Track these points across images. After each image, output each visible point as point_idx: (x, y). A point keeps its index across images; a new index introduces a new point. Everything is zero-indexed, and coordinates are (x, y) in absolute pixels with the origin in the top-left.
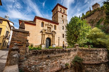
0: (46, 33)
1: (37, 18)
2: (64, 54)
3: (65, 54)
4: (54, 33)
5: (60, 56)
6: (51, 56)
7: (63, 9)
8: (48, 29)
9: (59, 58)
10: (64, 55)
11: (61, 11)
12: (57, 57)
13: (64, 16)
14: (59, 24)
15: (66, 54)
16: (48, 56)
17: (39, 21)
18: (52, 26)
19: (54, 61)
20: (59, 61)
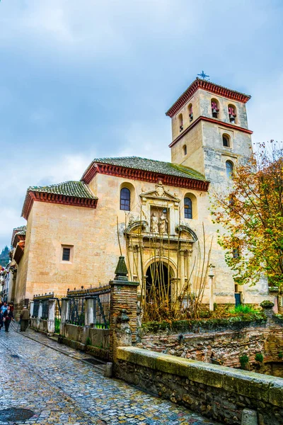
0: (146, 239)
1: (100, 166)
2: (221, 333)
3: (225, 333)
4: (184, 238)
5: (210, 339)
6: (187, 337)
7: (224, 103)
8: (155, 219)
9: (207, 342)
10: (220, 336)
11: (215, 115)
12: (200, 339)
13: (235, 136)
14: (210, 188)
15: (229, 335)
16: (181, 337)
17: (112, 184)
18: (172, 199)
19: (195, 350)
20: (207, 350)
